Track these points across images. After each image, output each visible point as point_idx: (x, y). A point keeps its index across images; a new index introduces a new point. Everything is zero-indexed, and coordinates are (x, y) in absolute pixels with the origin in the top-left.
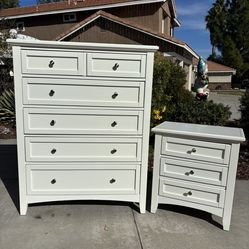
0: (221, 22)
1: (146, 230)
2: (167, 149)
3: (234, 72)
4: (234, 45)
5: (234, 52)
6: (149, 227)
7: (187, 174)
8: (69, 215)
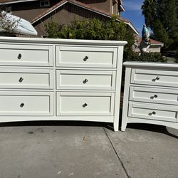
0: (153, 10)
1: (116, 140)
2: (136, 79)
3: (162, 45)
4: (162, 26)
5: (162, 31)
6: (117, 138)
7: (152, 98)
8: (55, 131)
